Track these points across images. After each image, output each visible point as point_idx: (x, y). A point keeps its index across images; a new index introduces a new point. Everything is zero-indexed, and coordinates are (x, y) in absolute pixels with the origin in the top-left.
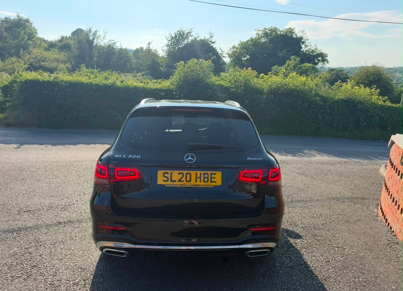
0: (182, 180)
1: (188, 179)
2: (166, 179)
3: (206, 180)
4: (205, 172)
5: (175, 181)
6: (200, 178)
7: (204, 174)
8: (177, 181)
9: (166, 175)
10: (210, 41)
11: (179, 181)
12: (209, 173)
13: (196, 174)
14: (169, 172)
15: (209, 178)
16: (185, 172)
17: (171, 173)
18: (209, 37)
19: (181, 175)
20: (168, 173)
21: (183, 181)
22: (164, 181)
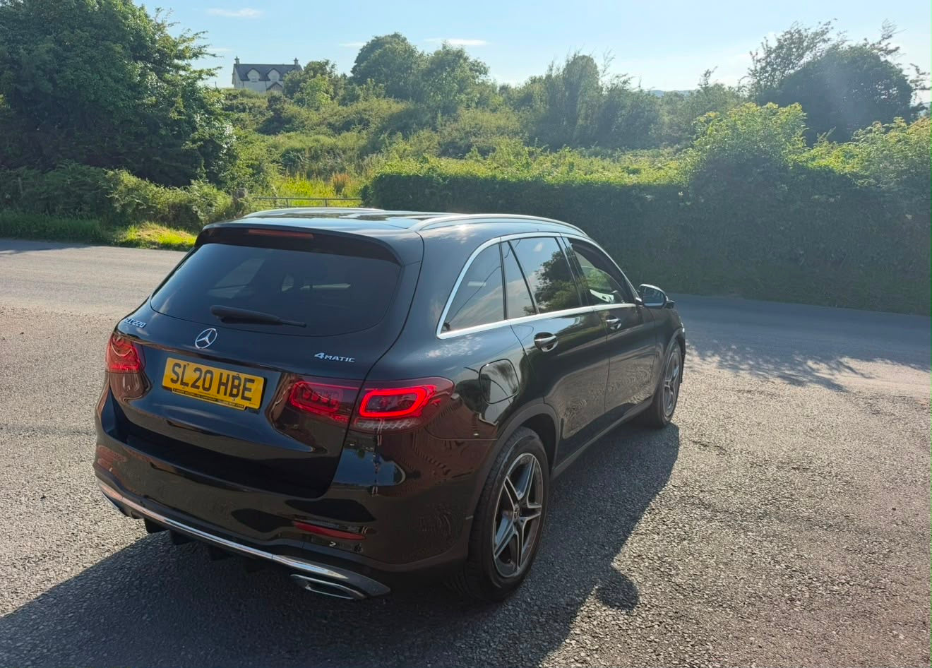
0: (197, 384)
1: (207, 385)
2: (175, 378)
3: (235, 391)
4: (235, 374)
5: (187, 385)
6: (226, 385)
7: (234, 378)
8: (190, 385)
9: (177, 369)
10: (882, 50)
11: (194, 386)
12: (243, 376)
13: (221, 374)
14: (182, 363)
15: (241, 388)
16: (204, 368)
17: (185, 366)
18: (879, 38)
19: (198, 373)
20: (179, 366)
21: (198, 387)
22: (173, 381)
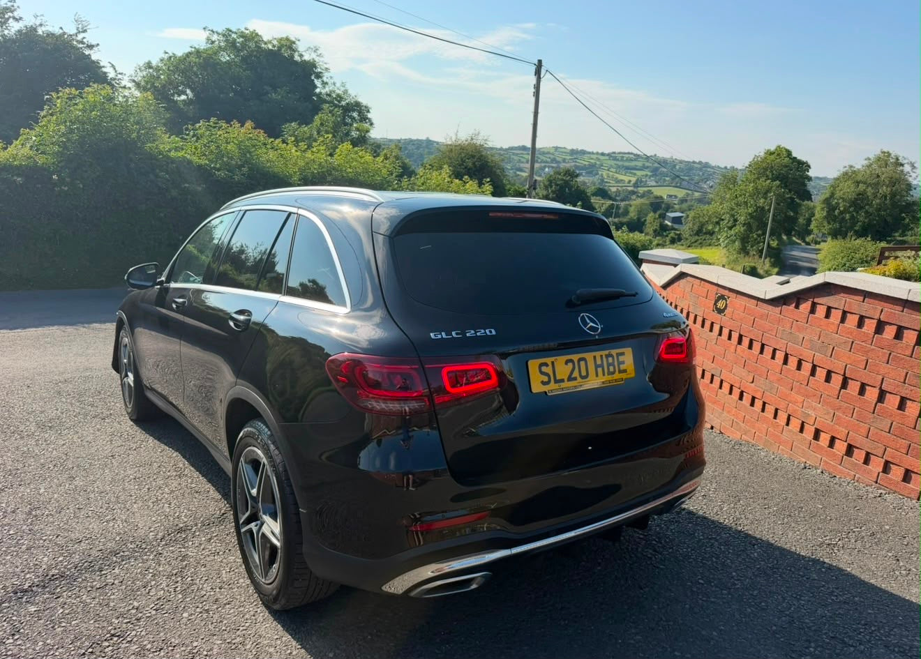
0: (573, 376)
1: (584, 373)
2: (546, 379)
3: (611, 369)
4: (607, 352)
5: (562, 381)
6: (602, 366)
7: (607, 356)
8: (566, 380)
9: (544, 369)
10: (82, 42)
11: (570, 379)
12: (614, 352)
13: (595, 357)
14: (548, 360)
15: (616, 363)
16: (575, 357)
17: (553, 363)
19: (570, 365)
20: (546, 365)
21: (575, 379)
22: (544, 383)
